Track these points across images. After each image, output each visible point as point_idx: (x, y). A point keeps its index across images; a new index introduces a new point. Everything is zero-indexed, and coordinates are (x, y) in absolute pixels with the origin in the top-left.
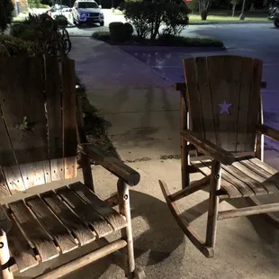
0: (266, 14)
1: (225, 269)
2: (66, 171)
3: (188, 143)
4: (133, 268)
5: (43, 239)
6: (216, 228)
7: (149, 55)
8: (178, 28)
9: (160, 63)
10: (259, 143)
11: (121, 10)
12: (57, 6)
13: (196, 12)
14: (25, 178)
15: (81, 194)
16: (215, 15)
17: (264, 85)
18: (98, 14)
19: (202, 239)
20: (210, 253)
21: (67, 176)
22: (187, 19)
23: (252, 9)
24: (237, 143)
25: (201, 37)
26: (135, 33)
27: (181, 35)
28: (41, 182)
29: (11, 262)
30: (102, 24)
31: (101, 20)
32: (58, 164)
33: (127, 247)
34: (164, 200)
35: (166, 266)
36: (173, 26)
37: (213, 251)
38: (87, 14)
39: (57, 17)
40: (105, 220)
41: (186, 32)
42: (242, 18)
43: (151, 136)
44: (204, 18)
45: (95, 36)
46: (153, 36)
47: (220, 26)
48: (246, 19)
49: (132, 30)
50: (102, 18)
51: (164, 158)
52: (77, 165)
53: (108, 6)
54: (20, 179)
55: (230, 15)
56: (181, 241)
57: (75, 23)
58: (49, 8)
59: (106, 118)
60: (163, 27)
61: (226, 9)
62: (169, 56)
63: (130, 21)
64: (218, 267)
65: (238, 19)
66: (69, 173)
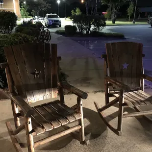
0: (147, 20)
1: (127, 141)
2: (53, 94)
3: (108, 83)
4: (84, 140)
5: (45, 122)
6: (122, 121)
7: (86, 42)
8: (100, 28)
9: (92, 46)
10: (142, 83)
11: (71, 19)
12: (36, 17)
13: (110, 19)
14: (35, 97)
15: (59, 105)
16: (119, 21)
17: (143, 55)
18: (58, 21)
19: (116, 128)
20: (120, 134)
21: (53, 97)
22: (105, 23)
23: (139, 17)
24: (132, 83)
25: (113, 33)
26: (78, 31)
27: (102, 31)
28: (42, 99)
29: (33, 131)
30: (60, 26)
31: (59, 24)
32: (49, 91)
33: (81, 129)
34: (97, 111)
35: (99, 140)
36: (98, 27)
37: (121, 133)
38: (52, 21)
39: (37, 22)
40: (72, 115)
41: (105, 30)
42: (134, 23)
43: (89, 82)
44: (114, 23)
45: (57, 32)
46: (87, 32)
47: (122, 27)
48: (136, 23)
49: (76, 29)
50: (60, 23)
51: (96, 92)
52: (57, 92)
53: (63, 17)
54: (33, 97)
55: (127, 21)
56: (106, 129)
57: (46, 25)
58: (32, 18)
59: (66, 73)
60: (92, 27)
61: (125, 17)
62: (96, 42)
63: (75, 25)
64: (123, 141)
65: (132, 23)
66: (54, 95)
